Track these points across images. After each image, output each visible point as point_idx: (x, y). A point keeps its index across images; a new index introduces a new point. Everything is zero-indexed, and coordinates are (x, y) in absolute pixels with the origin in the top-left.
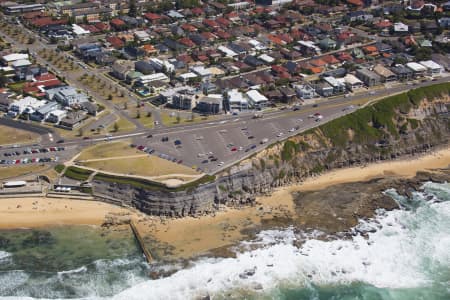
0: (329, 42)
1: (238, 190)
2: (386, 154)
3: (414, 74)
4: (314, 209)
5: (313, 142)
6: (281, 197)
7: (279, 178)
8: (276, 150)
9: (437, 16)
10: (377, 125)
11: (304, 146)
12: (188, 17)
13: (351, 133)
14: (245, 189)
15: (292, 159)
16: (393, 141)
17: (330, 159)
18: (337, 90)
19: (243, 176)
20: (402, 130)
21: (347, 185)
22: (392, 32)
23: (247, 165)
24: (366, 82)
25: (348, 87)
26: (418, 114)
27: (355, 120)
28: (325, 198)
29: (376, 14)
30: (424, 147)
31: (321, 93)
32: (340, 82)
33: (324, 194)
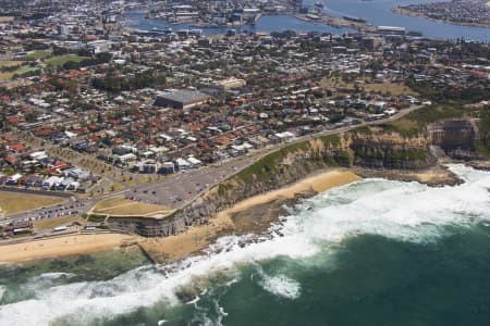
0: (226, 126)
1: (198, 216)
2: (275, 186)
3: (280, 140)
4: (245, 221)
5: (235, 183)
6: (222, 218)
7: (219, 207)
8: (215, 190)
9: (281, 108)
10: (267, 170)
11: (230, 186)
12: (135, 120)
13: (254, 176)
14: (202, 215)
15: (225, 195)
16: (278, 178)
17: (246, 192)
18: (240, 153)
19: (198, 207)
20: (282, 171)
21: (259, 206)
22: (259, 118)
23: (200, 201)
24: (255, 146)
25: (246, 151)
26: (288, 161)
27: (254, 168)
28: (248, 214)
29: (247, 109)
30: (294, 180)
31: (231, 155)
32: (240, 148)
33: (248, 212)
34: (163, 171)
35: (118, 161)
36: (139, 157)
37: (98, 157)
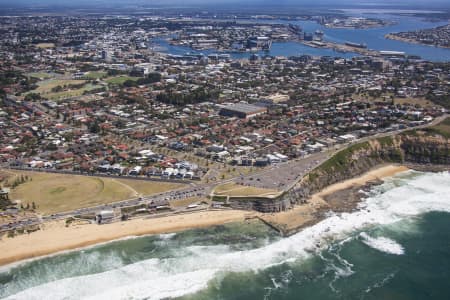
0: (293, 131)
1: (300, 198)
2: (349, 176)
3: (345, 140)
4: (335, 201)
5: (320, 173)
6: (316, 199)
7: (312, 191)
8: (307, 178)
9: (332, 117)
10: (341, 163)
11: (317, 176)
13: (333, 168)
14: (301, 196)
15: (315, 182)
16: (351, 170)
17: (329, 180)
18: (316, 150)
19: (299, 190)
20: (352, 165)
21: (342, 190)
22: (317, 125)
23: (299, 186)
24: (327, 145)
25: (320, 149)
26: (355, 157)
27: (332, 162)
28: (336, 196)
29: (304, 118)
30: (362, 172)
31: (309, 152)
32: (314, 146)
33: (335, 194)
34: (259, 164)
35: (216, 157)
36: (233, 154)
37: (197, 155)
